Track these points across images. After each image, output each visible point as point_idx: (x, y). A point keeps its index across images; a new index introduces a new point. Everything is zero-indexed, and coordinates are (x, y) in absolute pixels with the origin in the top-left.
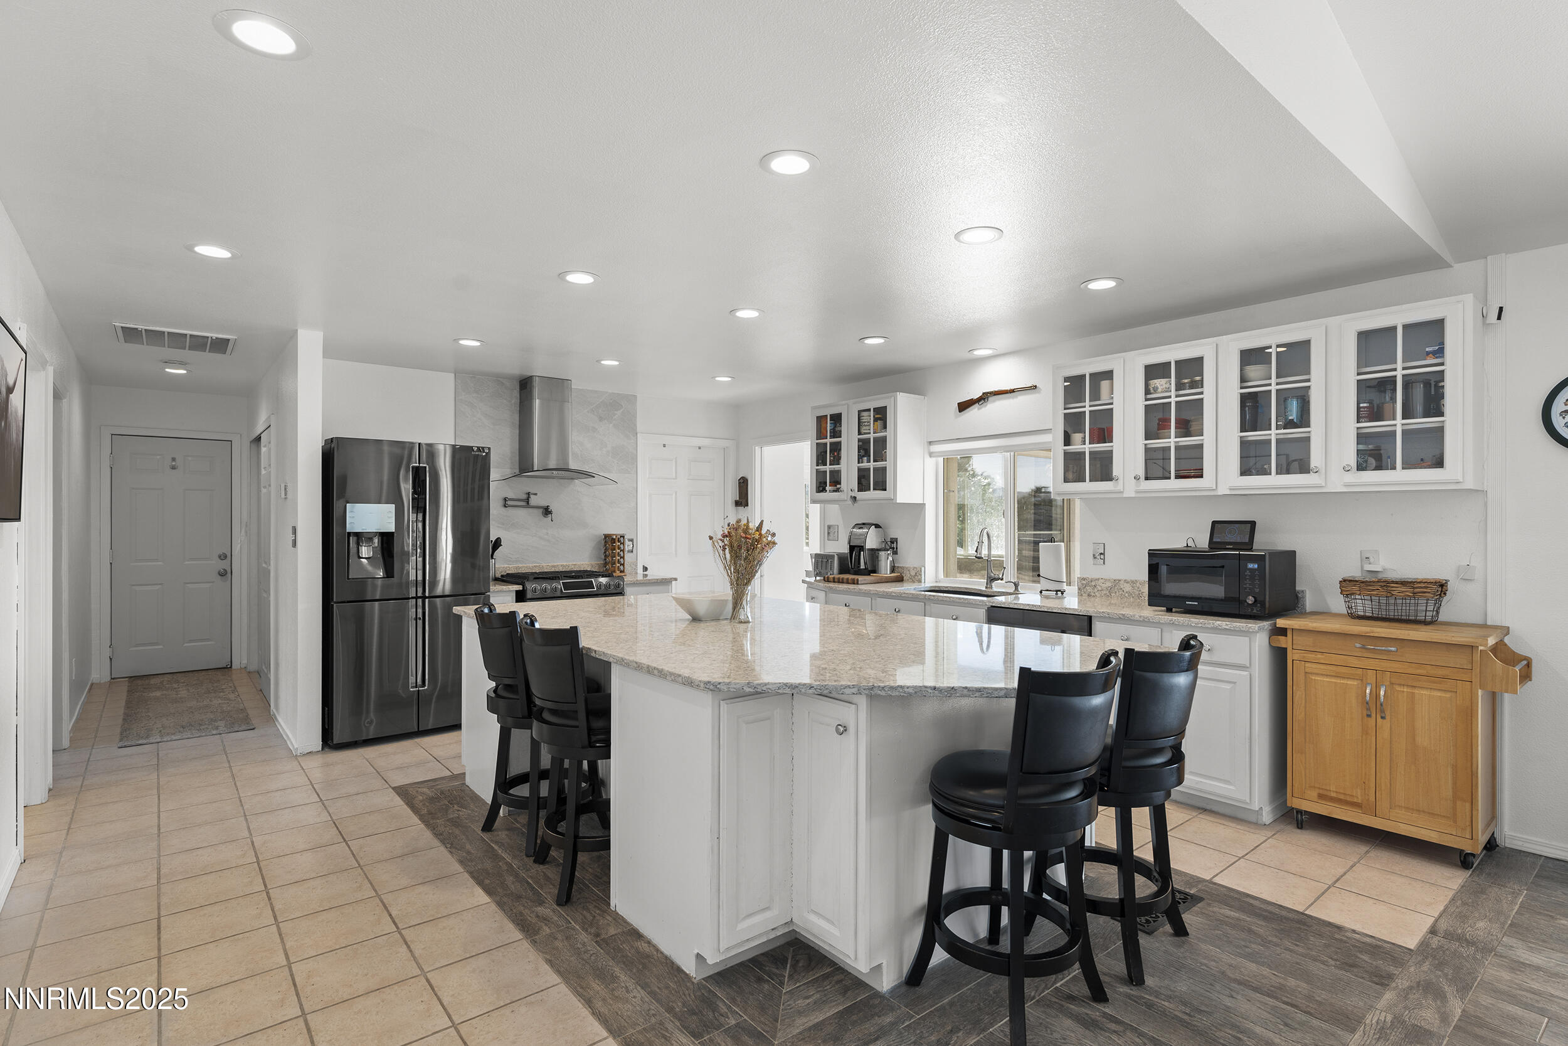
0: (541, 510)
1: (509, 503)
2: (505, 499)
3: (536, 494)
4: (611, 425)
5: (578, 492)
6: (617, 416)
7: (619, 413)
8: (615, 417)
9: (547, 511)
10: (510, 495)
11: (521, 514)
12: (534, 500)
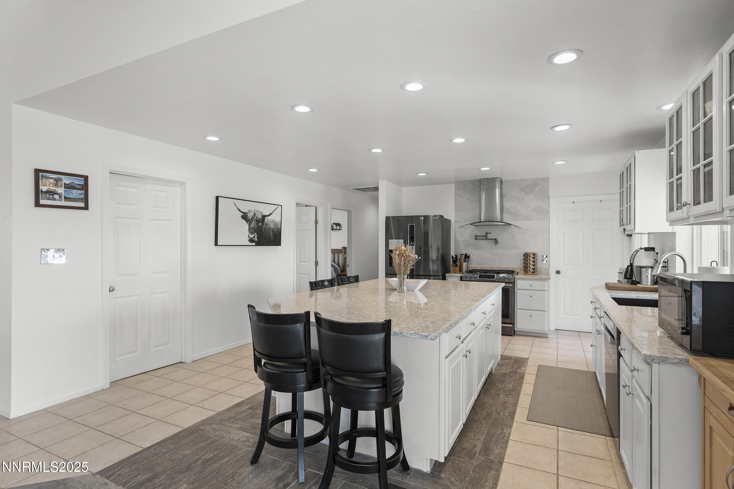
0: (493, 241)
1: (478, 238)
2: (476, 236)
3: (490, 233)
4: (533, 195)
5: (513, 231)
6: (536, 190)
7: (537, 188)
8: (535, 191)
9: (496, 241)
10: (479, 234)
11: (484, 243)
12: (490, 236)
